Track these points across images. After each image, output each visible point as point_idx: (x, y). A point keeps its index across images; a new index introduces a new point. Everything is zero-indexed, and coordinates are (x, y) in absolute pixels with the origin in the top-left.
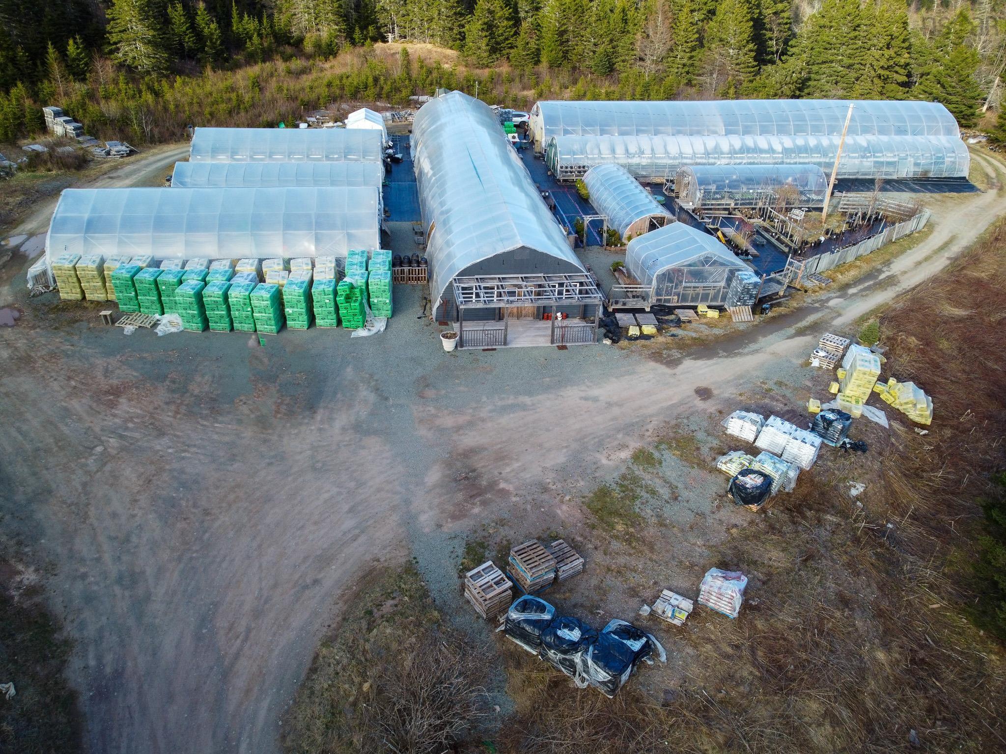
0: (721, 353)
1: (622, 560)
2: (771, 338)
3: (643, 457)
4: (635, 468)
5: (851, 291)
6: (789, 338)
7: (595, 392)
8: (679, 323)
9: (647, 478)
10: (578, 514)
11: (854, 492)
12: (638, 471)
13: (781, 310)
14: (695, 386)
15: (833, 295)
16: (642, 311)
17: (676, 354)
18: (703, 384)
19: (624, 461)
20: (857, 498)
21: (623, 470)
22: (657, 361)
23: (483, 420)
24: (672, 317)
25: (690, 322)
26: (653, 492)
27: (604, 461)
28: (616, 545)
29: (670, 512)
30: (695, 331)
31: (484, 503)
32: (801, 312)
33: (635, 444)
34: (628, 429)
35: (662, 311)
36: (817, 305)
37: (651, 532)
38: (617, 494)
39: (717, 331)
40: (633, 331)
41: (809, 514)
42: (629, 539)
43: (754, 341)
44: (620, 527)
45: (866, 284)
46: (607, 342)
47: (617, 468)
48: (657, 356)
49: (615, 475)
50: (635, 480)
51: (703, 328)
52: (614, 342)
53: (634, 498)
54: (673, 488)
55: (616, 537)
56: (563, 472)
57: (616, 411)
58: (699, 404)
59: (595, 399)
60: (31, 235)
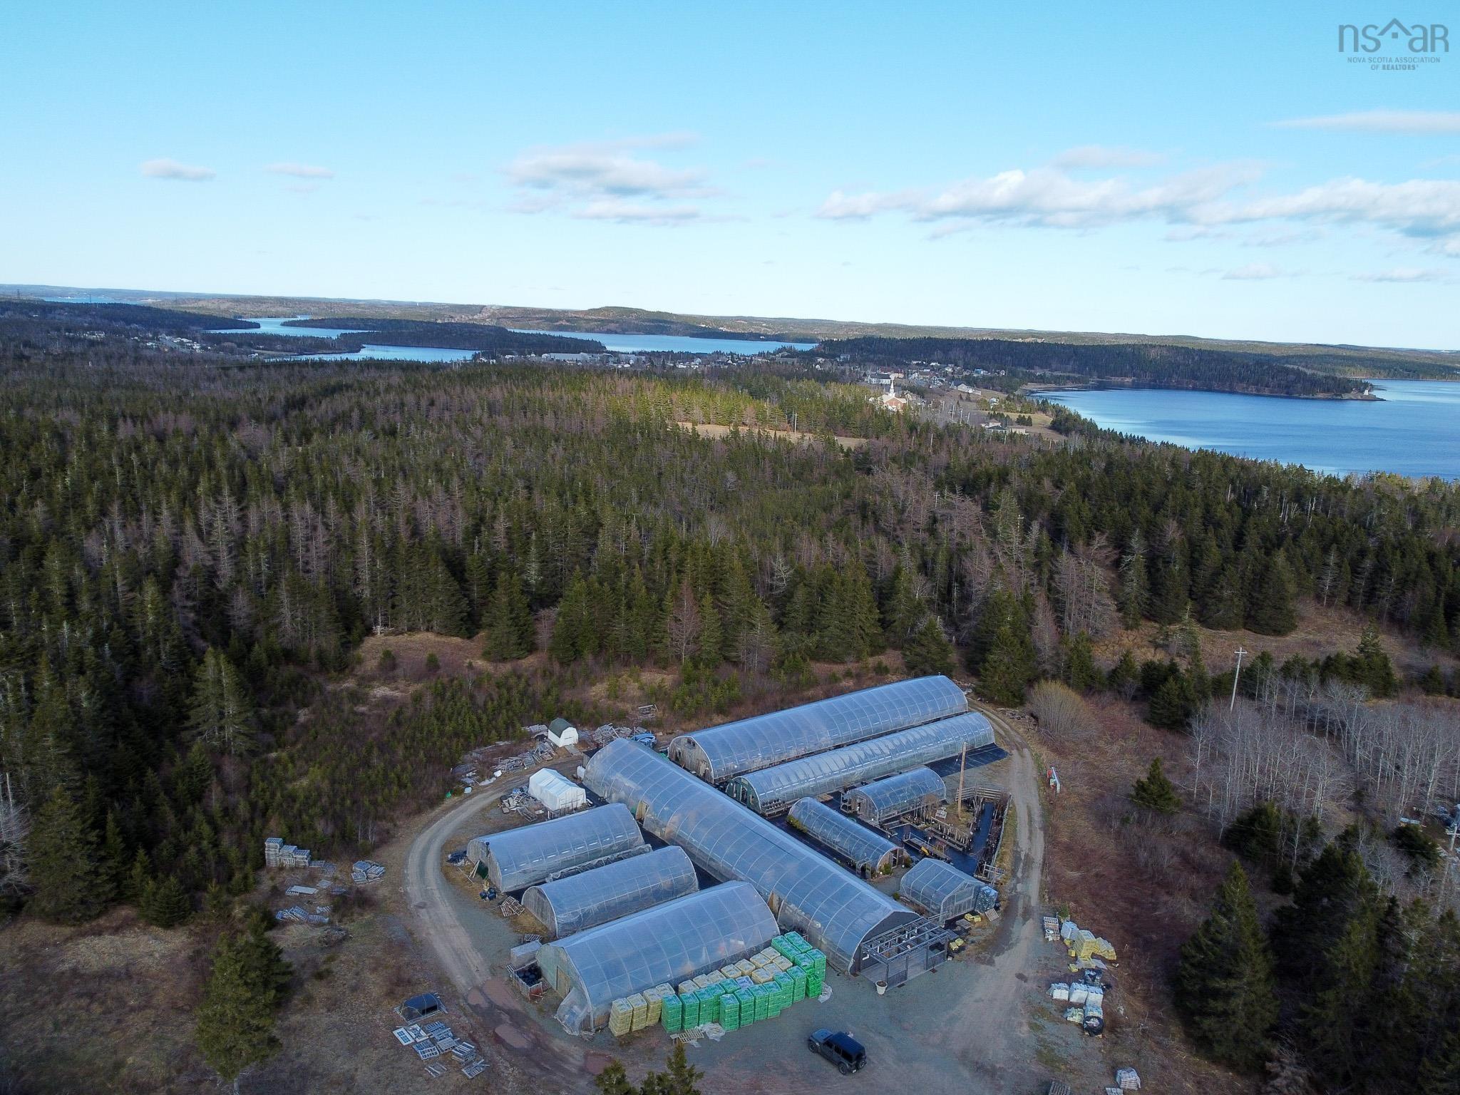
0: (1005, 947)
1: (1078, 1082)
2: (1016, 926)
3: (1034, 1027)
4: (1037, 1033)
5: (1020, 876)
6: (1022, 926)
7: (977, 995)
8: (967, 931)
9: (1047, 1038)
10: (1041, 1068)
11: (1122, 1012)
12: (1040, 1035)
13: (1003, 903)
14: (1014, 974)
15: (1014, 881)
17: (986, 955)
18: (1017, 971)
19: (1029, 1032)
20: (1124, 1015)
21: (1034, 1037)
22: (983, 963)
24: (960, 928)
25: (971, 929)
26: (1057, 1044)
30: (980, 935)
32: (1012, 901)
33: (1024, 1021)
34: (1013, 1012)
35: (951, 924)
36: (1015, 893)
38: (1044, 1050)
40: (954, 946)
41: (1119, 1030)
42: (1070, 1071)
43: (1011, 932)
44: (1063, 1067)
45: (1022, 867)
46: (950, 959)
47: (1030, 1036)
48: (980, 960)
49: (1033, 1040)
50: (1043, 1040)
51: (982, 931)
52: (953, 957)
54: (1062, 1039)
57: (997, 1004)
58: (1026, 985)
59: (981, 1000)
60: (480, 990)
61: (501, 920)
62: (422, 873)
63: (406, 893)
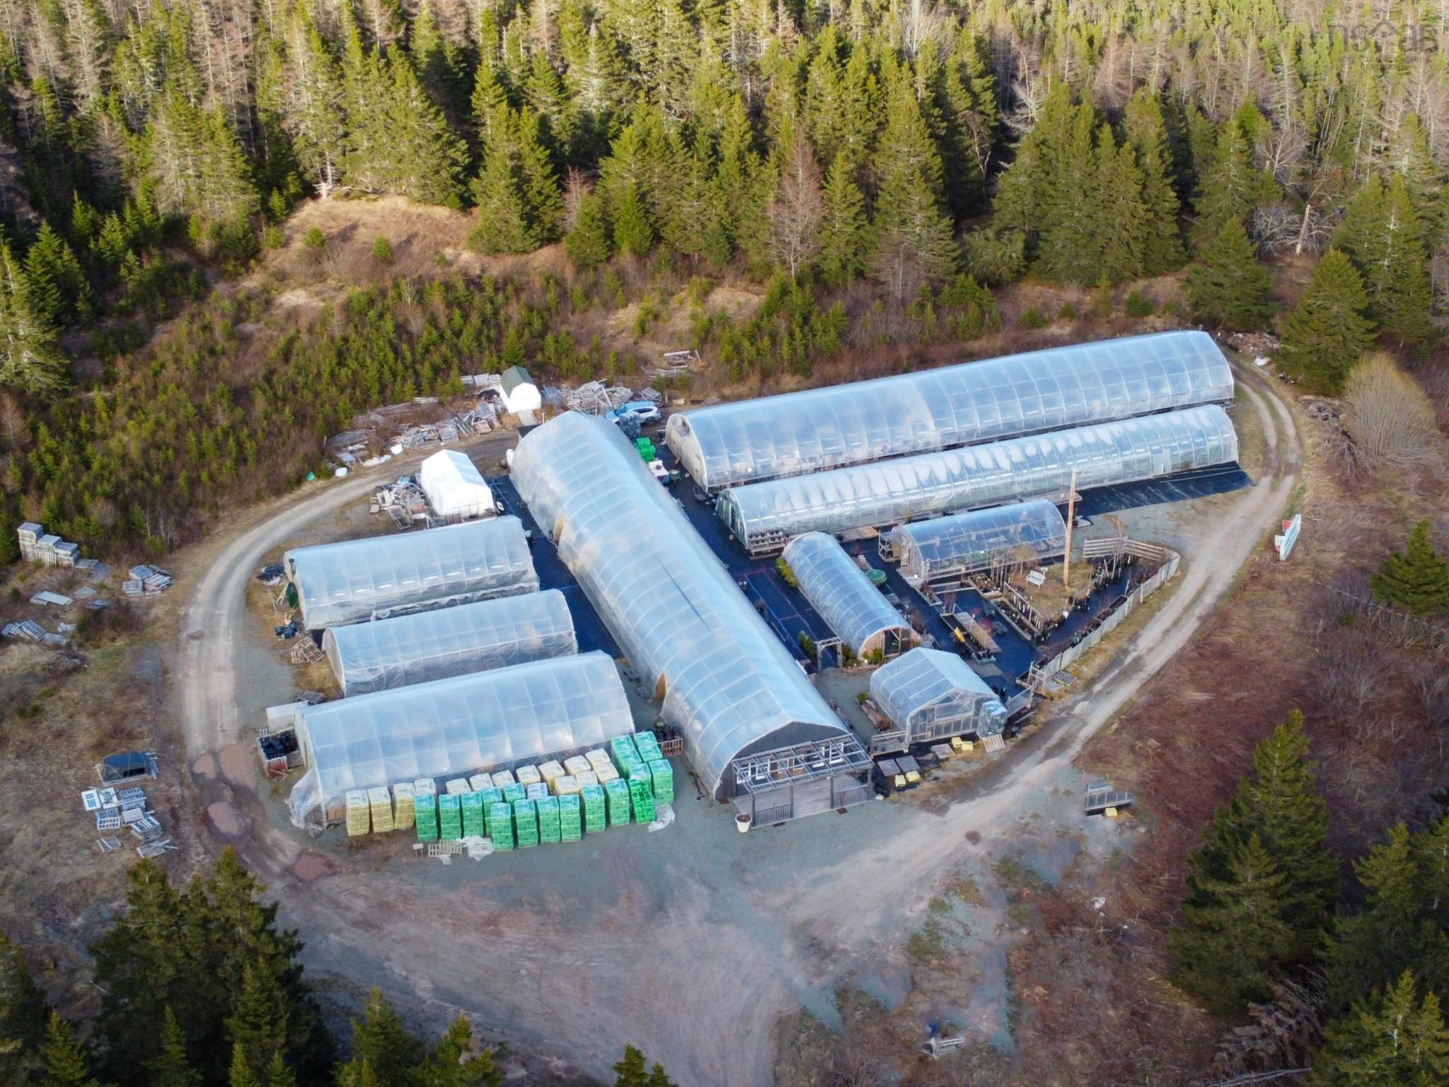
0: (982, 791)
1: (941, 984)
2: (1023, 766)
3: (937, 905)
4: (934, 915)
5: (1098, 687)
6: (1041, 762)
7: (884, 852)
8: (938, 762)
9: (944, 922)
10: (903, 959)
11: (1097, 906)
12: (937, 917)
13: (1030, 728)
14: (964, 832)
15: (1079, 697)
16: (900, 754)
17: (942, 799)
18: (971, 829)
19: (923, 911)
20: (1101, 910)
21: (925, 919)
22: (927, 810)
23: (804, 895)
24: (930, 756)
25: (947, 759)
26: (952, 932)
27: (909, 914)
28: (935, 975)
29: (967, 945)
30: (956, 770)
31: (834, 961)
32: (1050, 726)
33: (928, 896)
34: (921, 881)
35: (919, 749)
36: (1063, 715)
37: (956, 962)
38: (926, 938)
39: (975, 767)
40: (900, 781)
41: (1063, 928)
42: (942, 969)
43: (1008, 772)
44: (934, 962)
45: (1112, 676)
46: (880, 797)
47: (920, 918)
48: (927, 805)
49: (920, 923)
50: (936, 924)
51: (962, 765)
52: (886, 796)
53: (939, 939)
54: (965, 926)
55: (933, 969)
56: (882, 928)
57: (906, 868)
58: (972, 849)
59: (886, 859)
60: (214, 754)
61: (286, 668)
62: (219, 590)
63: (186, 615)
